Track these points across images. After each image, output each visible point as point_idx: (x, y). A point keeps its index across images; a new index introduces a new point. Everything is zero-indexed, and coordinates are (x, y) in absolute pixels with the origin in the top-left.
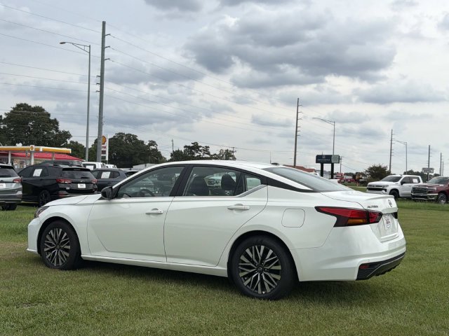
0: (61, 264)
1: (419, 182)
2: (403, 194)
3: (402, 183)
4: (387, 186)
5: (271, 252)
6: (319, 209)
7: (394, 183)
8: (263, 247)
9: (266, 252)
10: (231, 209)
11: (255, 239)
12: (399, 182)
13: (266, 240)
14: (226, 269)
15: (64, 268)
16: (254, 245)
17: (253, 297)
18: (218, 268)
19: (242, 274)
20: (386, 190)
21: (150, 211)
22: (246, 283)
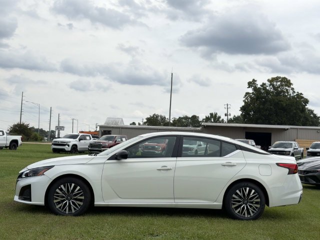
0: (73, 211)
1: (90, 139)
2: (80, 149)
3: (80, 140)
4: (70, 142)
5: (253, 191)
6: (278, 164)
7: (75, 140)
8: (248, 189)
9: (250, 191)
10: (224, 166)
11: (243, 184)
12: (78, 139)
13: (250, 184)
14: (222, 204)
15: (77, 214)
16: (242, 187)
17: (242, 220)
18: (215, 203)
19: (233, 206)
20: (69, 146)
21: (160, 168)
22: (237, 212)
